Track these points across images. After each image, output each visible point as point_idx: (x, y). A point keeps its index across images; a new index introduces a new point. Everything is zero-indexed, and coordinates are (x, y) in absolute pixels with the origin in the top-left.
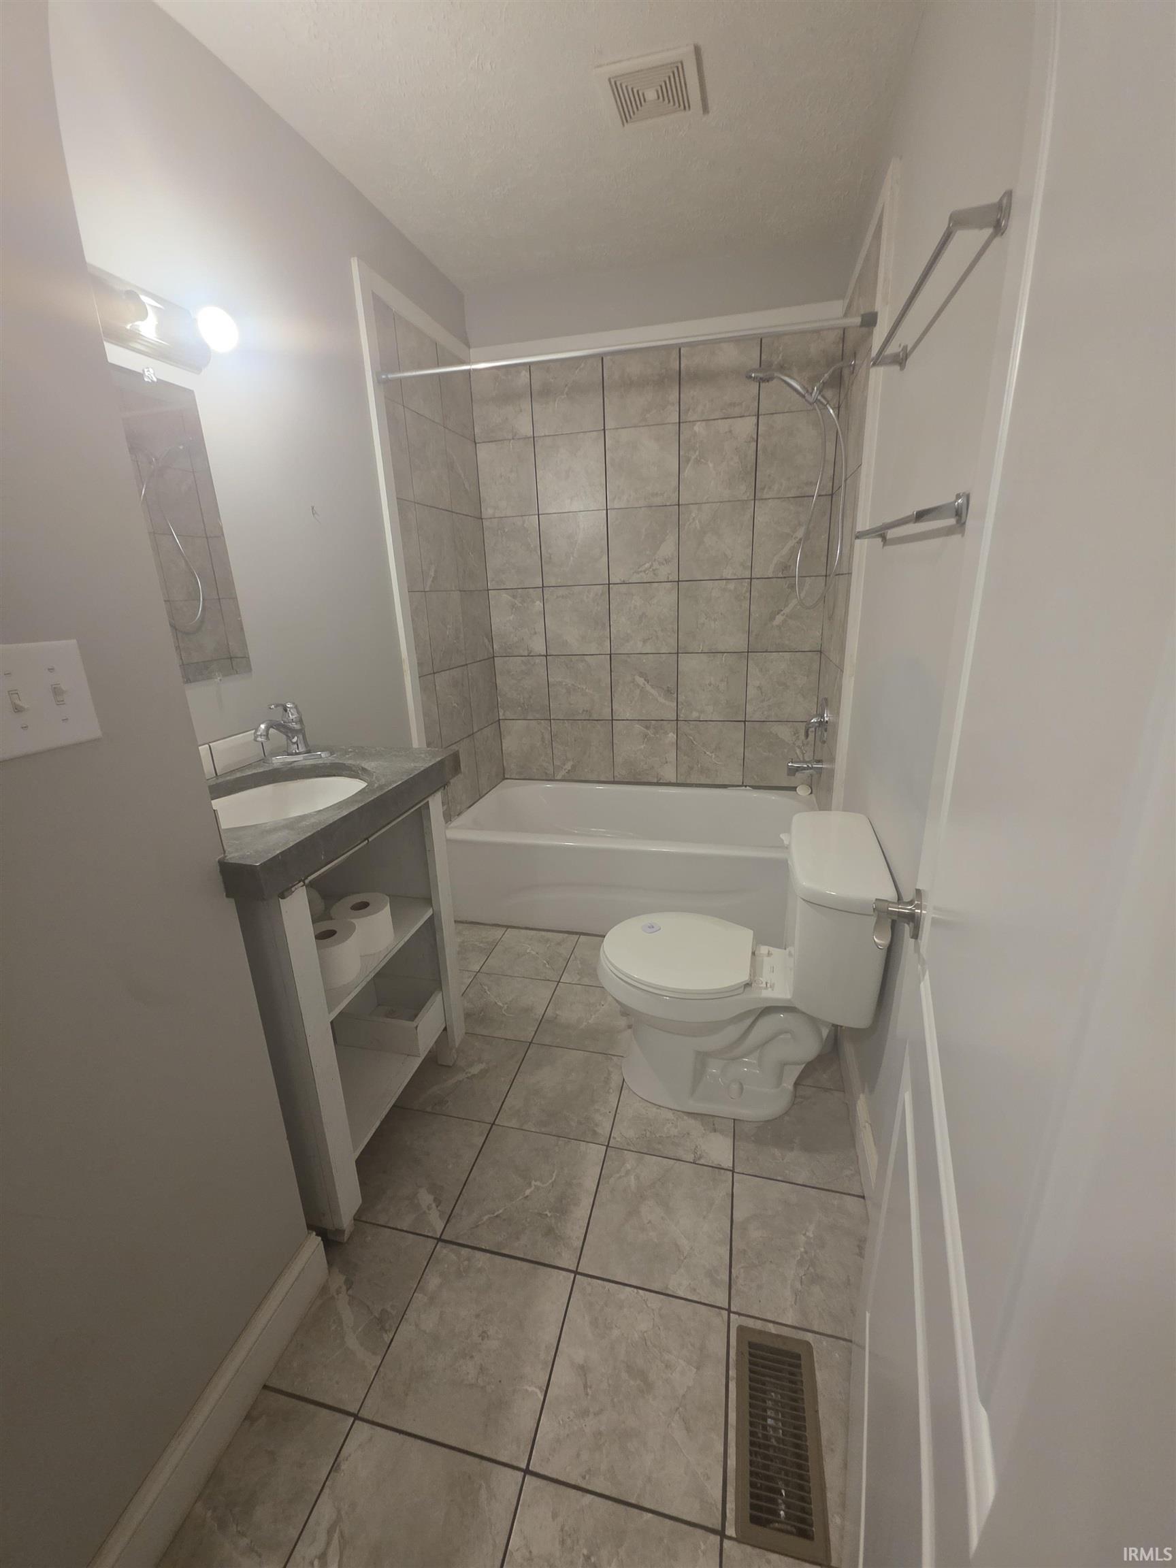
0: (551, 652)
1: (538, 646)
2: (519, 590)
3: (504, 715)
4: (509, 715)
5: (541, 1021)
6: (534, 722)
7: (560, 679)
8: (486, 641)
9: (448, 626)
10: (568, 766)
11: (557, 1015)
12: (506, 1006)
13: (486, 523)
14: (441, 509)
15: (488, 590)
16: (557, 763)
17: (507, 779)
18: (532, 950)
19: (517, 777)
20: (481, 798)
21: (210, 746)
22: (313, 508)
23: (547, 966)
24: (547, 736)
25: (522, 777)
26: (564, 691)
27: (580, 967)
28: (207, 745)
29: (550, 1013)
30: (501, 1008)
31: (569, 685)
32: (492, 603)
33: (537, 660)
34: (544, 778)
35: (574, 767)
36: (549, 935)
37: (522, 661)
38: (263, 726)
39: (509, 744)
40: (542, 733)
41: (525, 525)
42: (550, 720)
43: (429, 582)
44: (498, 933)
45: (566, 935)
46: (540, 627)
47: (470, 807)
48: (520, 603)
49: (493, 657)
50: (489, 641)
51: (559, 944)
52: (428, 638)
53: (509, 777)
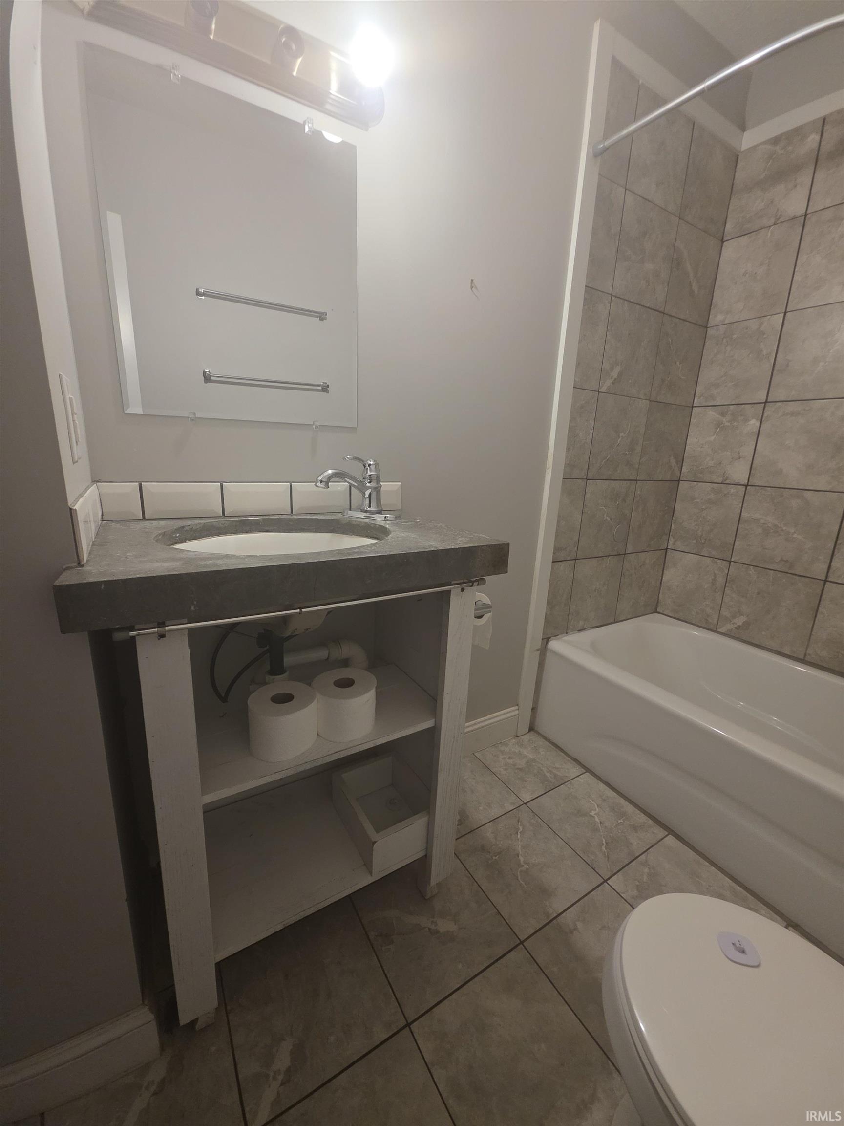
0: (754, 481)
1: (739, 472)
2: (732, 407)
3: (674, 544)
4: (679, 545)
5: (551, 921)
6: (708, 560)
7: (757, 516)
8: (673, 462)
9: (621, 435)
10: (740, 621)
11: (576, 929)
12: (526, 866)
13: (711, 332)
14: (648, 308)
15: (693, 407)
16: (725, 613)
17: (659, 613)
18: (598, 814)
19: (670, 615)
20: (615, 622)
21: (291, 486)
22: (472, 280)
23: (603, 848)
24: (721, 580)
25: (676, 616)
26: (760, 530)
27: (645, 878)
28: (289, 483)
29: (569, 916)
30: (519, 865)
31: (769, 525)
32: (693, 421)
33: (733, 489)
34: (703, 625)
35: (747, 624)
36: (630, 808)
37: (713, 488)
38: (330, 472)
39: (671, 576)
40: (715, 575)
41: (762, 329)
42: (730, 562)
43: (609, 382)
44: (573, 770)
45: (650, 822)
46: (747, 451)
47: (597, 627)
48: (729, 422)
49: (679, 481)
50: (677, 462)
51: (635, 828)
52: (589, 441)
53: (661, 612)
